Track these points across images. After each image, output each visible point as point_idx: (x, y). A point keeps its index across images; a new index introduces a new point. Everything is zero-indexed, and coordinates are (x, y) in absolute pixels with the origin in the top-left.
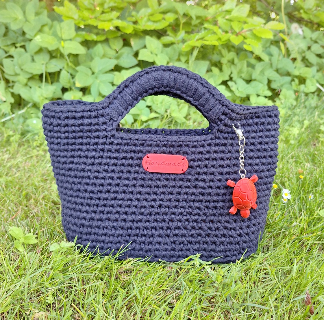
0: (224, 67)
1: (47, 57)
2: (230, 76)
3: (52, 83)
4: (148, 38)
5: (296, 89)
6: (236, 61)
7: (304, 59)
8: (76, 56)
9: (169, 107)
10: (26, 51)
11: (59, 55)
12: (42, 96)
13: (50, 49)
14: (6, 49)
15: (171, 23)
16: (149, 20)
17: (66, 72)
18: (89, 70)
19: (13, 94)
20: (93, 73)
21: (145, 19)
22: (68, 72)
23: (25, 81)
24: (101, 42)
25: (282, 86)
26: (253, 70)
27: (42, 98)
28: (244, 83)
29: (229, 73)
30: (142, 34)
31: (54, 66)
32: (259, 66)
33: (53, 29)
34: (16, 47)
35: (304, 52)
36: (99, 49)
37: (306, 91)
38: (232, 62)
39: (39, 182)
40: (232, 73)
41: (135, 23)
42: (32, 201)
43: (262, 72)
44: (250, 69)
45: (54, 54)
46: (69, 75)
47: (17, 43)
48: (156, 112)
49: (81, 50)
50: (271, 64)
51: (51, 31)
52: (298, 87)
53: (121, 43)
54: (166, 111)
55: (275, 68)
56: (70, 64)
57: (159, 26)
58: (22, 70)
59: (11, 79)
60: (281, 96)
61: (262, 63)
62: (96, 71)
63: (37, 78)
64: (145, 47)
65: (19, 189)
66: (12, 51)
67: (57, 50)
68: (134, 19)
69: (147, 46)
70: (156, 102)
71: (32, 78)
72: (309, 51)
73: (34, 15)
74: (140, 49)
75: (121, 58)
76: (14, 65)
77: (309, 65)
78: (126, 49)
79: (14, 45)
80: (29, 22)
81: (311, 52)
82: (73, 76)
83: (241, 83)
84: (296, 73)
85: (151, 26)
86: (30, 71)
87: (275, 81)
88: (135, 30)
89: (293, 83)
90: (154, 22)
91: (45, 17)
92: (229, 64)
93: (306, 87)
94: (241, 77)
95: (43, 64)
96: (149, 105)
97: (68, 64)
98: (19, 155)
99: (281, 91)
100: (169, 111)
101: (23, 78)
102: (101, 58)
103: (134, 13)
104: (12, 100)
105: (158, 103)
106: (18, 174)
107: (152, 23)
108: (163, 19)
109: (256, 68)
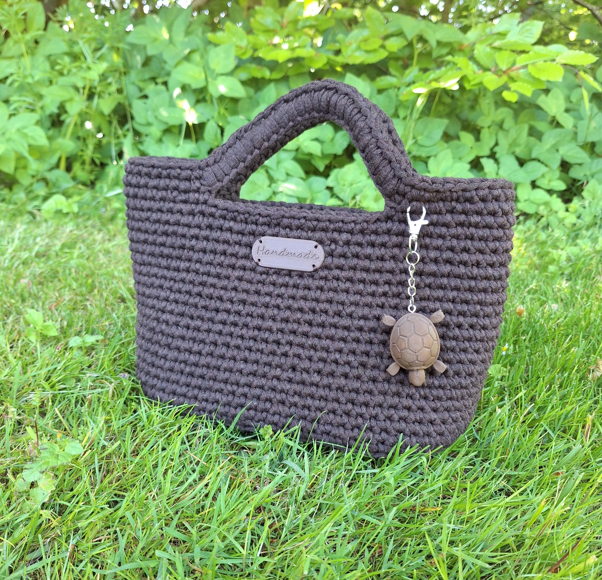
0: (485, 134)
2: (492, 149)
3: (197, 140)
4: (349, 76)
6: (509, 123)
8: (236, 101)
9: (361, 191)
10: (167, 89)
13: (194, 86)
14: (141, 85)
16: (359, 48)
17: (214, 124)
21: (354, 46)
23: (158, 134)
25: (592, 175)
26: (538, 142)
28: (516, 164)
29: (492, 143)
32: (551, 137)
33: (205, 57)
34: (157, 84)
36: (270, 91)
38: (500, 125)
40: (497, 144)
41: (338, 52)
43: (555, 148)
44: (532, 140)
47: (159, 77)
48: (338, 197)
50: (576, 133)
54: (354, 198)
55: (581, 141)
56: (223, 111)
57: (373, 59)
58: (156, 117)
60: (584, 194)
61: (558, 130)
63: (177, 131)
66: (150, 88)
67: (206, 88)
68: (337, 46)
70: (342, 182)
71: (168, 131)
76: (147, 110)
79: (153, 79)
80: (174, 45)
82: (223, 131)
83: (510, 164)
85: (359, 58)
86: (166, 120)
87: (580, 164)
88: (329, 63)
90: (368, 52)
92: (495, 127)
94: (513, 153)
96: (331, 185)
97: (220, 112)
99: (587, 184)
100: (358, 198)
101: (156, 131)
103: (340, 36)
105: (346, 183)
107: (363, 53)
108: (383, 47)
109: (545, 138)
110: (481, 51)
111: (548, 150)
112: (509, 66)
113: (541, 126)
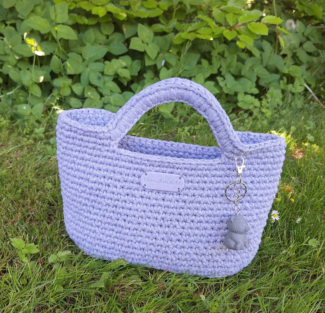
0: (214, 60)
2: (219, 70)
4: (140, 25)
5: (283, 88)
6: (226, 54)
7: (294, 56)
11: (50, 39)
13: (42, 32)
16: (142, 6)
17: (57, 58)
20: (84, 60)
22: (59, 57)
23: (15, 62)
25: (270, 83)
26: (243, 65)
29: (219, 67)
32: (249, 62)
33: (45, 10)
34: (6, 25)
35: (295, 48)
36: (91, 34)
37: (293, 91)
38: (222, 55)
40: (221, 67)
41: (128, 7)
43: (252, 69)
44: (240, 63)
45: (45, 37)
46: (60, 60)
47: (7, 21)
50: (262, 60)
51: (43, 12)
52: (286, 86)
55: (264, 66)
56: (61, 48)
57: (153, 15)
60: (268, 95)
61: (252, 58)
62: (87, 58)
63: (27, 60)
69: (139, 34)
71: (22, 59)
72: (301, 49)
74: (132, 37)
75: (111, 44)
77: (298, 62)
78: (117, 36)
81: (303, 49)
82: (63, 61)
83: (230, 78)
84: (286, 71)
85: (145, 14)
86: (21, 53)
88: (128, 16)
89: (281, 82)
90: (148, 9)
93: (294, 87)
94: (230, 72)
99: (268, 89)
107: (145, 9)
108: (158, 6)
109: (246, 63)
110: (216, 12)
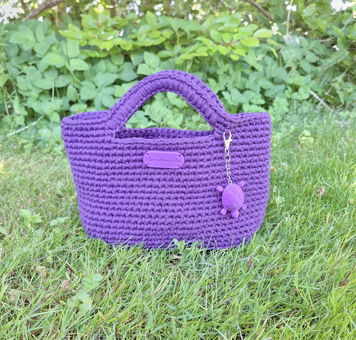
0: (220, 78)
1: (56, 73)
2: (225, 86)
3: (61, 97)
4: (146, 53)
5: (289, 97)
6: (231, 71)
7: (298, 68)
8: (82, 72)
9: (165, 116)
10: (37, 69)
11: (66, 72)
12: (51, 109)
13: (58, 66)
14: (19, 67)
15: (168, 38)
17: (72, 87)
18: (93, 84)
19: (26, 108)
20: (96, 87)
21: (144, 35)
22: (74, 87)
23: (37, 96)
24: (104, 58)
25: (276, 94)
26: (247, 80)
27: (51, 111)
28: (238, 93)
29: (225, 83)
30: (141, 50)
31: (61, 82)
32: (253, 77)
33: (60, 48)
34: (29, 65)
35: (298, 61)
36: (102, 65)
37: (299, 98)
38: (227, 73)
39: (47, 180)
40: (227, 84)
41: (135, 40)
42: (41, 194)
44: (244, 79)
45: (61, 71)
46: (75, 89)
47: (29, 62)
48: (154, 121)
49: (86, 67)
50: (265, 74)
51: (59, 51)
52: (292, 95)
53: (122, 58)
54: (162, 120)
55: (268, 77)
56: (76, 79)
57: (157, 42)
58: (34, 86)
59: (24, 94)
60: (274, 104)
61: (255, 73)
62: (99, 85)
63: (48, 92)
64: (144, 62)
65: (30, 186)
66: (25, 69)
67: (64, 67)
68: (134, 36)
69: (146, 61)
70: (153, 112)
71: (42, 93)
72: (304, 60)
73: (43, 36)
74: (139, 64)
75: (123, 73)
76: (27, 82)
77: (303, 73)
78: (127, 64)
79: (26, 63)
80: (39, 43)
82: (78, 90)
83: (235, 93)
84: (290, 81)
85: (149, 43)
86: (41, 87)
87: (269, 89)
88: (134, 46)
91: (53, 38)
92: (225, 75)
93: (299, 95)
94: (236, 87)
95: (52, 80)
96: (147, 114)
97: (74, 80)
98: (31, 160)
100: (164, 120)
101: (35, 94)
102: (104, 73)
103: (134, 30)
104: (26, 113)
105: (156, 112)
106: (30, 175)
107: (150, 39)
108: (161, 35)
109: (250, 77)
110: (213, 33)
111: (253, 84)
112: (230, 41)
113: (248, 71)
